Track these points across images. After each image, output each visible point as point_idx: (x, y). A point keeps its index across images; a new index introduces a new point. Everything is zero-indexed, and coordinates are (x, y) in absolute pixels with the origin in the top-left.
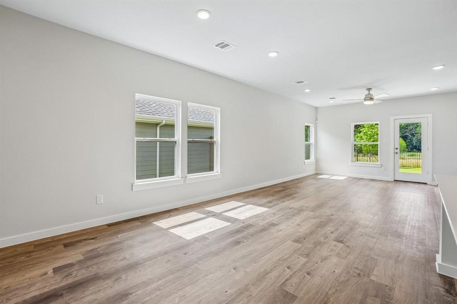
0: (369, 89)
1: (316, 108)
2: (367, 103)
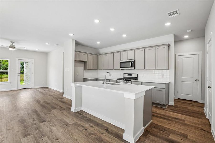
0: (13, 42)
2: (11, 49)
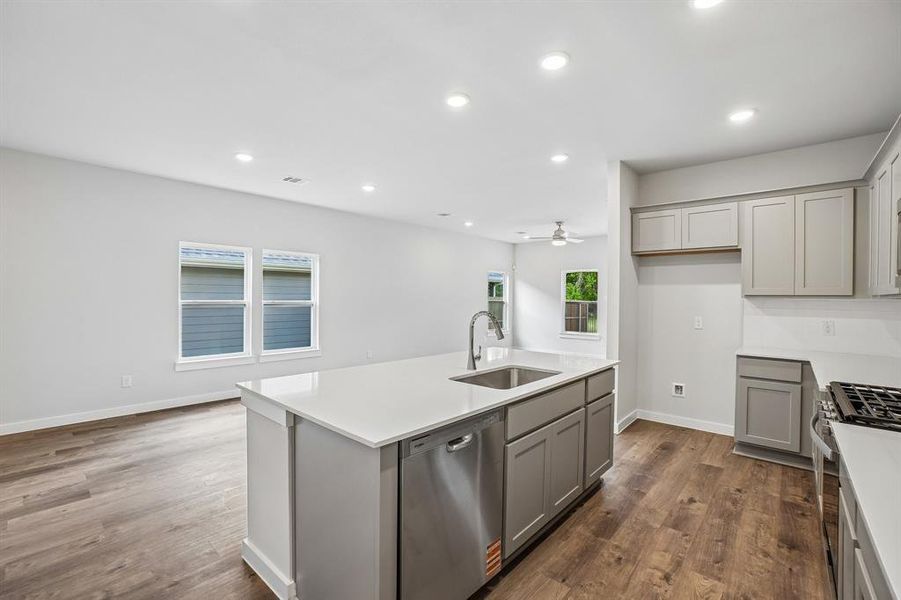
1: (514, 245)
2: (556, 243)
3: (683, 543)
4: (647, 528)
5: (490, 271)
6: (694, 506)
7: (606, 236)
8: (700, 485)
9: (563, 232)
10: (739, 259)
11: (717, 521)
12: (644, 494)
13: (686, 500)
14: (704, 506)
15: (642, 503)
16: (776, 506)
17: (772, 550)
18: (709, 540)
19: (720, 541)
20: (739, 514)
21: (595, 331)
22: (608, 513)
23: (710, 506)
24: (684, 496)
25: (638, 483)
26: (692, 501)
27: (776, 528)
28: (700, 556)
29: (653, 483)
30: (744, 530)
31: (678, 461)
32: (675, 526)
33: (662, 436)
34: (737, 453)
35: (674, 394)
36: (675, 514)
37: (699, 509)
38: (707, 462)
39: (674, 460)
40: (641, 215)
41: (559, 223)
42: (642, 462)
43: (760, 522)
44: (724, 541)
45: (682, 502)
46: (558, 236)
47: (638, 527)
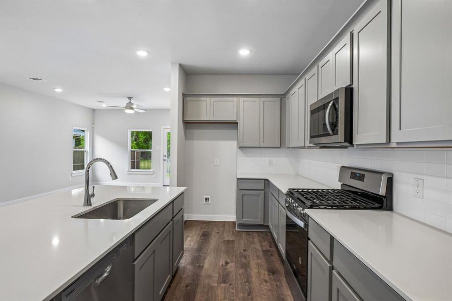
1: (94, 110)
2: (128, 111)
3: (231, 290)
4: (211, 288)
5: (75, 128)
6: (229, 266)
7: (170, 109)
8: (228, 252)
9: (133, 104)
10: (236, 128)
11: (241, 271)
12: (203, 267)
13: (224, 264)
14: (233, 264)
15: (203, 273)
16: (261, 254)
17: (267, 278)
18: (241, 284)
19: (246, 282)
20: (249, 263)
21: (150, 169)
22: (187, 286)
23: (236, 264)
24: (222, 262)
25: (197, 261)
26: (227, 263)
27: (265, 266)
28: (241, 295)
29: (205, 258)
30: (254, 271)
31: (213, 242)
32: (224, 282)
33: (201, 228)
34: (238, 230)
35: (205, 203)
36: (222, 274)
37: (231, 266)
38: (226, 239)
39: (211, 241)
40: (188, 99)
41: (130, 98)
42: (195, 247)
43: (258, 265)
44: (248, 281)
45: (222, 265)
46: (129, 106)
47: (206, 290)
